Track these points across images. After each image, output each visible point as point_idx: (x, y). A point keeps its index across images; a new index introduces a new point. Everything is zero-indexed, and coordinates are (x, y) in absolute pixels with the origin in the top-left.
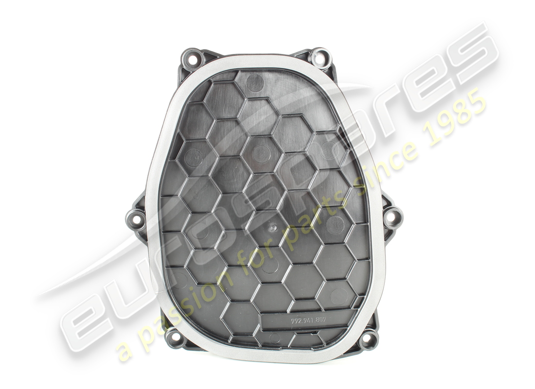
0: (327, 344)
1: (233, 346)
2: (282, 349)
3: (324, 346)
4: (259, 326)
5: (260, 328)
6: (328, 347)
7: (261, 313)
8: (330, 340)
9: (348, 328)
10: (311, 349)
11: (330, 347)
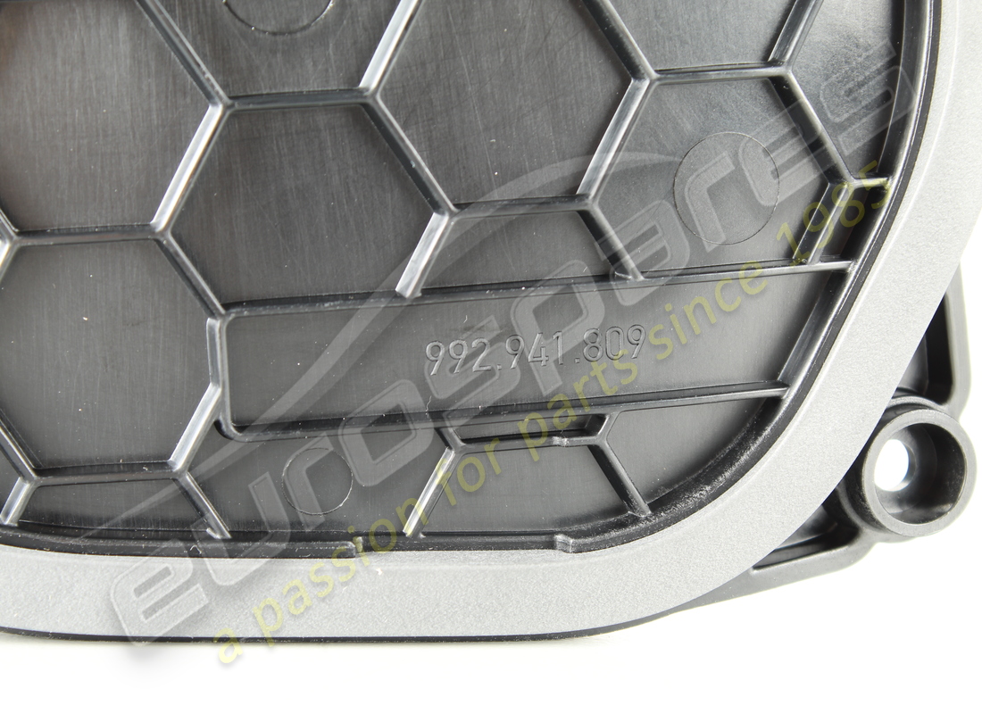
0: (656, 506)
1: (39, 546)
2: (368, 548)
3: (636, 520)
4: (212, 395)
5: (220, 406)
6: (668, 523)
7: (227, 306)
8: (669, 483)
9: (789, 396)
10: (551, 545)
11: (676, 519)
